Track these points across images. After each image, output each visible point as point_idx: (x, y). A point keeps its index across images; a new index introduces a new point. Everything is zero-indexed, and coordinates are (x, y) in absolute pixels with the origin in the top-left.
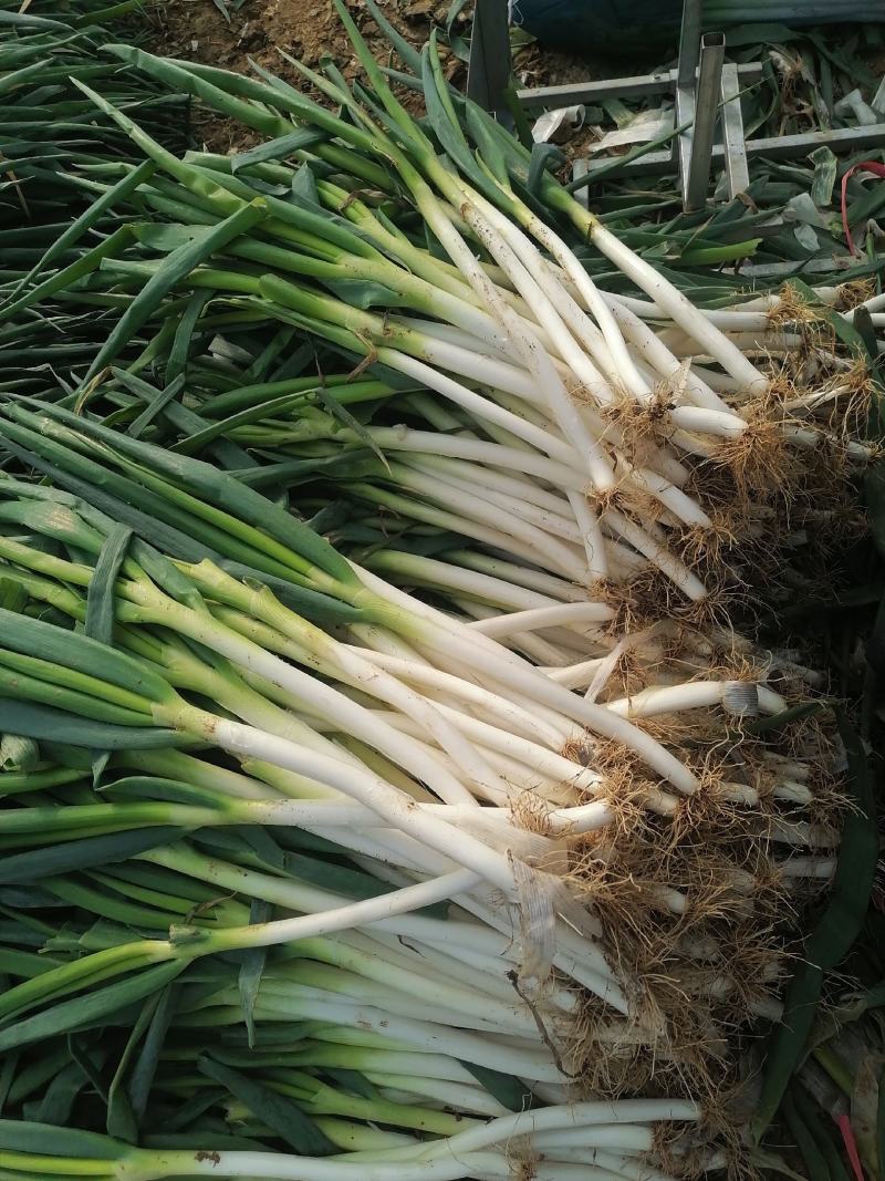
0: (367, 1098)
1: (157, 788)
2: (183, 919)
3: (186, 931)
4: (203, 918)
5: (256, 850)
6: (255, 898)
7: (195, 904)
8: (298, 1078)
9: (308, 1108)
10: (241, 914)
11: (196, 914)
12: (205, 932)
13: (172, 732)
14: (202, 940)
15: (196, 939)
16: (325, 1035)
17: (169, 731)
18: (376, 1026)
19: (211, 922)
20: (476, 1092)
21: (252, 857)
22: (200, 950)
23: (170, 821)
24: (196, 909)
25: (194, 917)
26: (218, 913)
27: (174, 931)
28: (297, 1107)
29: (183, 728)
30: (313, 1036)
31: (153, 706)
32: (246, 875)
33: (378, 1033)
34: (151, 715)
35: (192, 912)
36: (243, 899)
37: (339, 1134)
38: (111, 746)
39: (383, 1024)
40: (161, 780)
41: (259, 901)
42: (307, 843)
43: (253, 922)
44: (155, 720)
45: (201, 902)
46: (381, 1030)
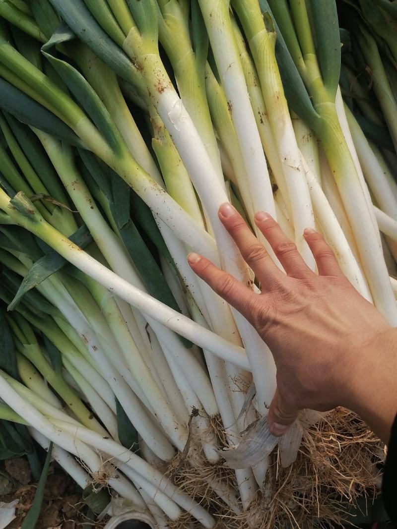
0: (54, 369)
1: (86, 95)
2: (31, 194)
3: (27, 204)
4: (44, 206)
5: (113, 200)
6: (86, 226)
7: (46, 194)
8: (26, 328)
9: (19, 347)
10: (69, 227)
11: (42, 200)
12: (38, 217)
13: (130, 64)
14: (32, 220)
15: (29, 215)
16: (59, 321)
17: (128, 62)
18: (90, 345)
19: (48, 215)
20: (111, 415)
21: (107, 202)
22: (25, 223)
23: (75, 125)
24: (45, 197)
25: (40, 200)
26: (55, 212)
27: (19, 197)
28: (14, 341)
29: (140, 68)
30: (53, 317)
31: (133, 30)
32: (92, 208)
33: (88, 349)
34: (126, 36)
35: (41, 197)
36: (78, 219)
37: (25, 372)
38: (79, 31)
39: (95, 348)
40: (93, 92)
41: (87, 230)
42: (147, 226)
43: (72, 239)
44: (126, 42)
45: (51, 195)
46: (91, 349)
